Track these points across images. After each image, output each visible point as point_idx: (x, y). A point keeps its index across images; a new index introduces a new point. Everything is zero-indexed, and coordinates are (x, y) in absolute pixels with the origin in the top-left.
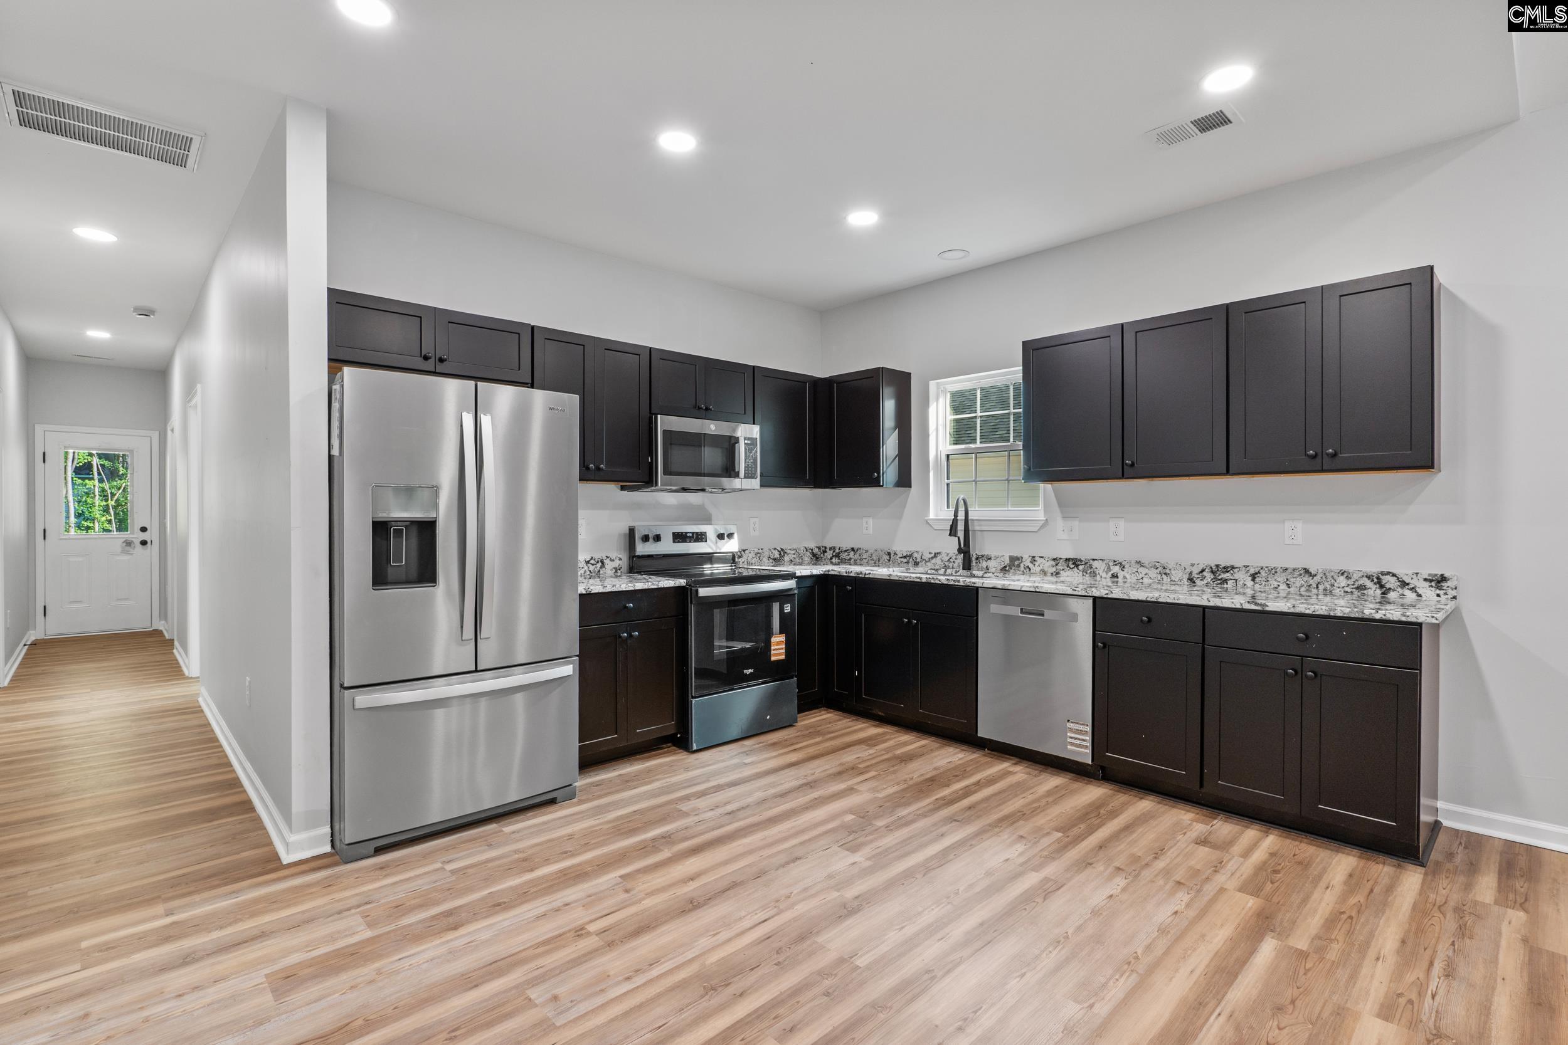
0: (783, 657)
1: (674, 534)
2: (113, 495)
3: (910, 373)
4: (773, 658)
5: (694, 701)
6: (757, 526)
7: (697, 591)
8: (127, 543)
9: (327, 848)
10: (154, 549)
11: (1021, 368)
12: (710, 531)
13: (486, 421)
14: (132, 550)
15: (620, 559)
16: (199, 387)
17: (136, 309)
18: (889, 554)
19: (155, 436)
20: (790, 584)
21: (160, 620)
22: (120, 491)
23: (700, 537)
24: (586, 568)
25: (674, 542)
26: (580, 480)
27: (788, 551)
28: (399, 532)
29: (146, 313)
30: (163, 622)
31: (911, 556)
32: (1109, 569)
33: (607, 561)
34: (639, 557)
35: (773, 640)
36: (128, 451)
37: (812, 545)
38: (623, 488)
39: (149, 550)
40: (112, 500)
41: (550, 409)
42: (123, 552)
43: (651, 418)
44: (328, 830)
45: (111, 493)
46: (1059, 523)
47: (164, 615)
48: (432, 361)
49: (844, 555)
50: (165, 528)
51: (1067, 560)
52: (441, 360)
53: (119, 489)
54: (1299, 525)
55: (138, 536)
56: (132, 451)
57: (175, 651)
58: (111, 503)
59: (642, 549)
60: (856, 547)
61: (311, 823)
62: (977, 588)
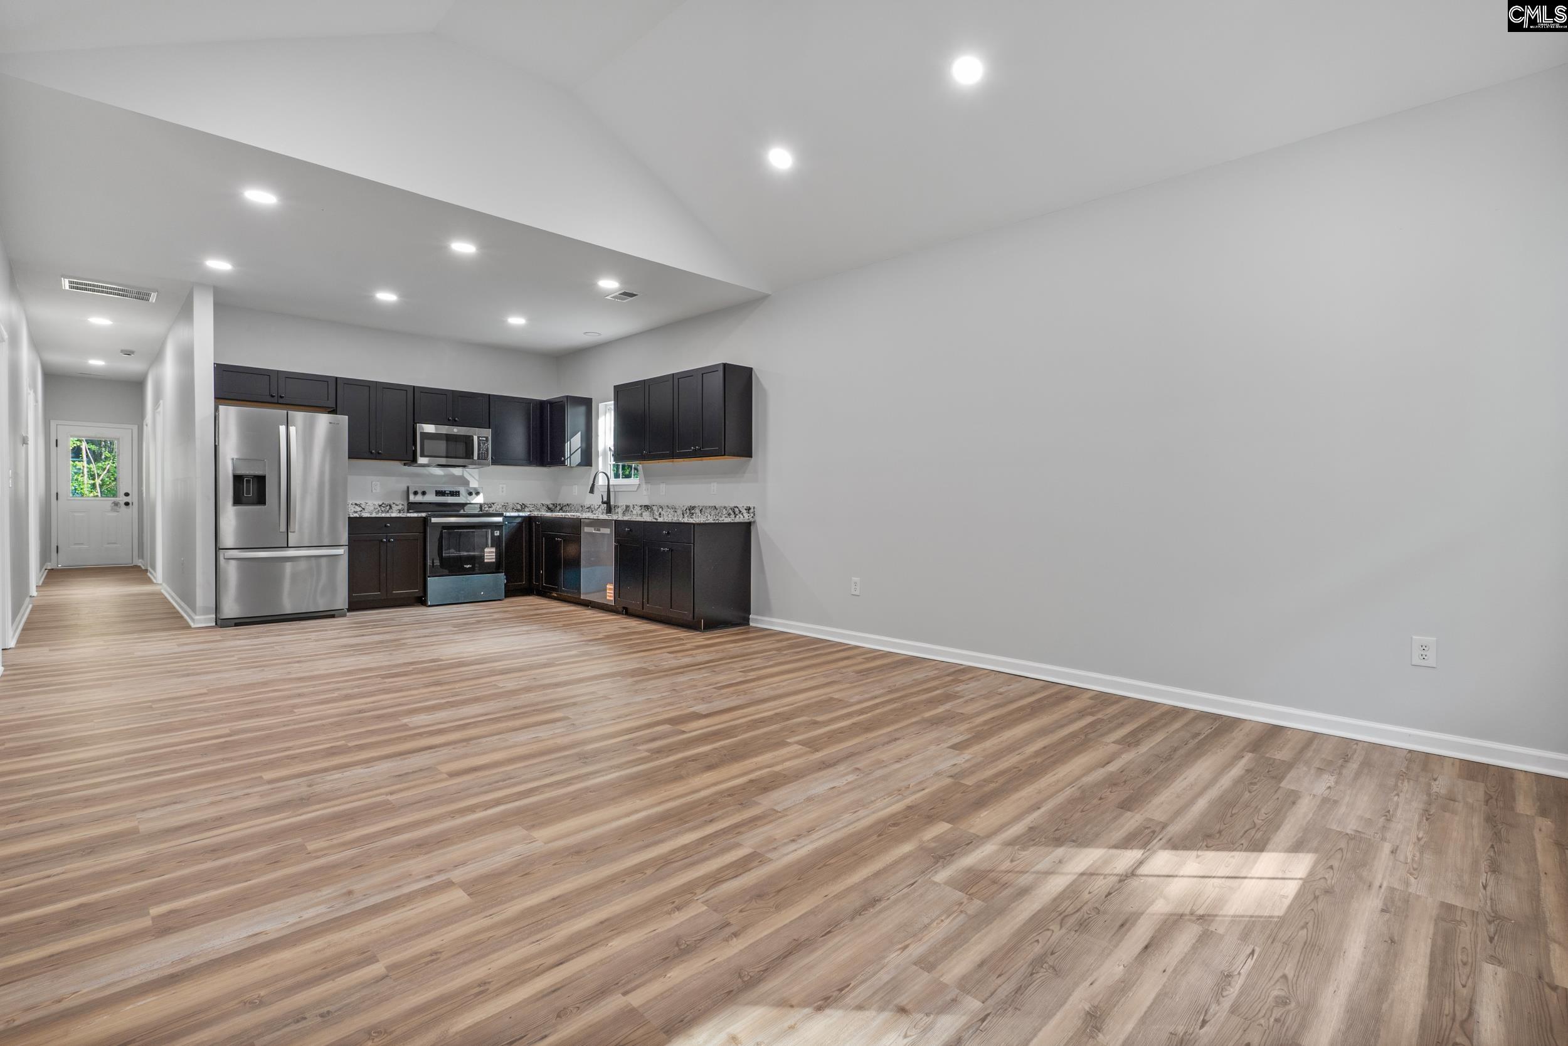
0: (494, 560)
1: (436, 491)
2: (99, 475)
3: (592, 399)
4: (486, 561)
5: (429, 578)
6: (505, 489)
7: (431, 520)
8: (115, 504)
9: (214, 624)
10: (134, 508)
11: (613, 402)
12: (462, 490)
13: (292, 429)
14: (118, 508)
15: (403, 505)
16: (161, 402)
17: (122, 351)
18: (582, 506)
19: (135, 428)
20: (500, 519)
21: (139, 559)
22: (106, 471)
23: (456, 494)
24: (379, 509)
25: (436, 496)
26: (349, 458)
27: (528, 506)
28: (248, 481)
29: (128, 353)
30: (140, 560)
31: (590, 507)
32: (658, 510)
33: (393, 506)
34: (412, 503)
35: (486, 550)
36: (115, 439)
37: (548, 502)
38: (405, 464)
39: (131, 509)
40: (98, 478)
41: (330, 423)
42: (113, 510)
43: (414, 425)
44: (214, 616)
45: (98, 474)
46: (644, 486)
47: (141, 555)
48: (276, 398)
49: (564, 508)
50: (142, 494)
51: (645, 506)
52: (281, 397)
53: (104, 469)
54: (715, 484)
55: (122, 499)
56: (118, 439)
57: (149, 574)
58: (98, 482)
59: (412, 498)
60: (569, 503)
61: (206, 611)
62: (581, 519)
